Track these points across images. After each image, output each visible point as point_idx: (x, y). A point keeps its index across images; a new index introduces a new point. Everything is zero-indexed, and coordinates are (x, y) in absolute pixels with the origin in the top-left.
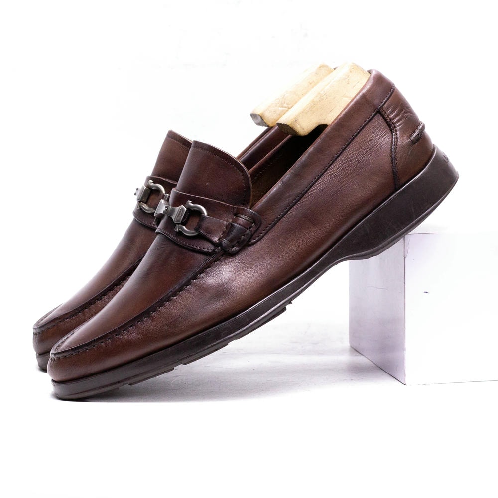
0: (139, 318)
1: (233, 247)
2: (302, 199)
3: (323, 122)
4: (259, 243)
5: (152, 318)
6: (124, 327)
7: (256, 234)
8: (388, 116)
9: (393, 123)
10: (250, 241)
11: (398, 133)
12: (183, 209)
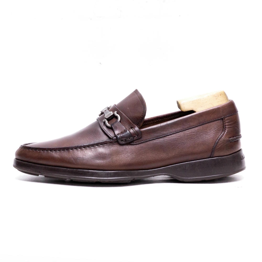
0: (64, 149)
1: (122, 141)
2: (165, 137)
3: (194, 110)
4: (135, 146)
5: (69, 152)
6: (55, 150)
7: (135, 141)
8: (225, 124)
9: (226, 128)
10: (131, 143)
11: (225, 133)
12: (111, 113)
